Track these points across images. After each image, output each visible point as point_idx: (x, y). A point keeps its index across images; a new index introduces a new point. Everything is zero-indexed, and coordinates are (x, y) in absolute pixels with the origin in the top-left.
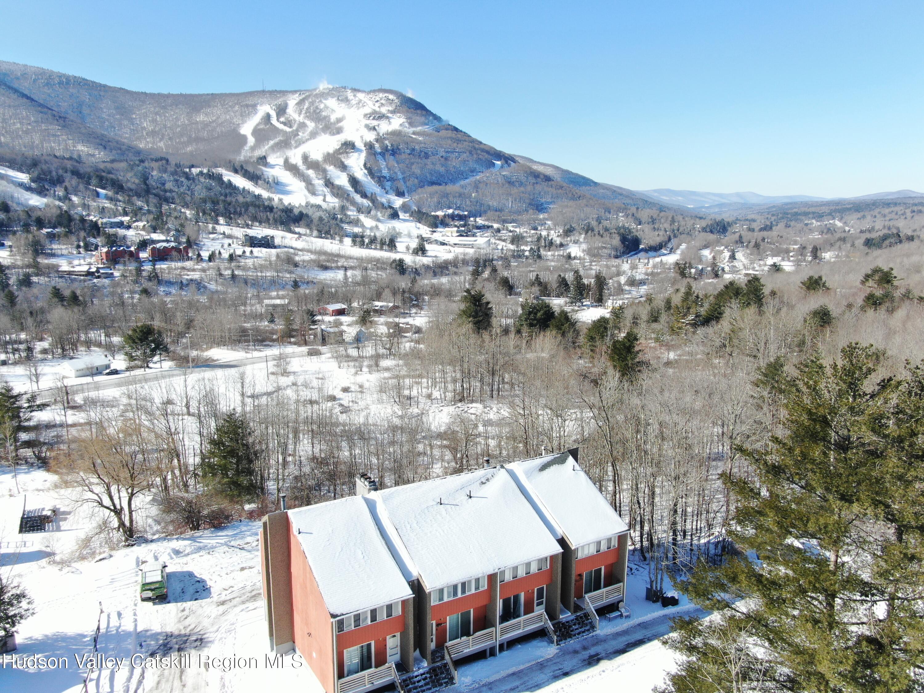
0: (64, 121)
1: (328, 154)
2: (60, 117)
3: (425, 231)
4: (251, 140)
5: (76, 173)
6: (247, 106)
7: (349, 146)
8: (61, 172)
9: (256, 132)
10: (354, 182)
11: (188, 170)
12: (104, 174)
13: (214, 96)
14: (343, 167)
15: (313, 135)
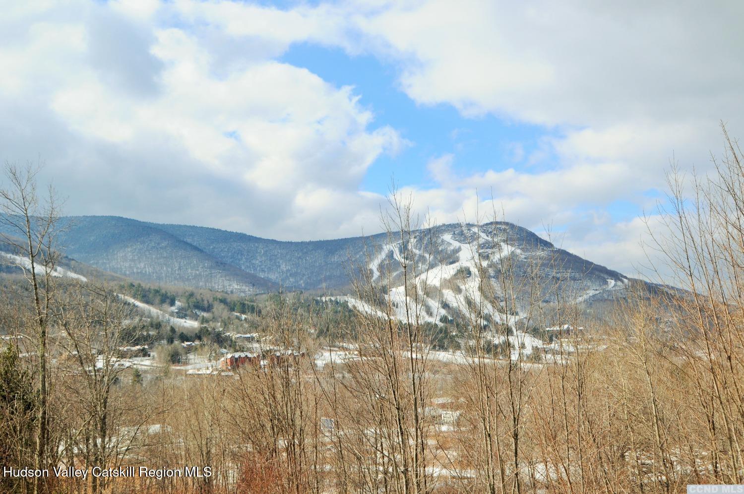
0: (224, 266)
1: (445, 280)
2: (221, 263)
3: (539, 343)
4: (376, 274)
5: (223, 301)
6: (374, 246)
7: (465, 273)
8: (211, 300)
9: (381, 267)
10: (470, 303)
11: (319, 298)
12: (246, 302)
13: (345, 241)
14: (458, 290)
15: (432, 266)
